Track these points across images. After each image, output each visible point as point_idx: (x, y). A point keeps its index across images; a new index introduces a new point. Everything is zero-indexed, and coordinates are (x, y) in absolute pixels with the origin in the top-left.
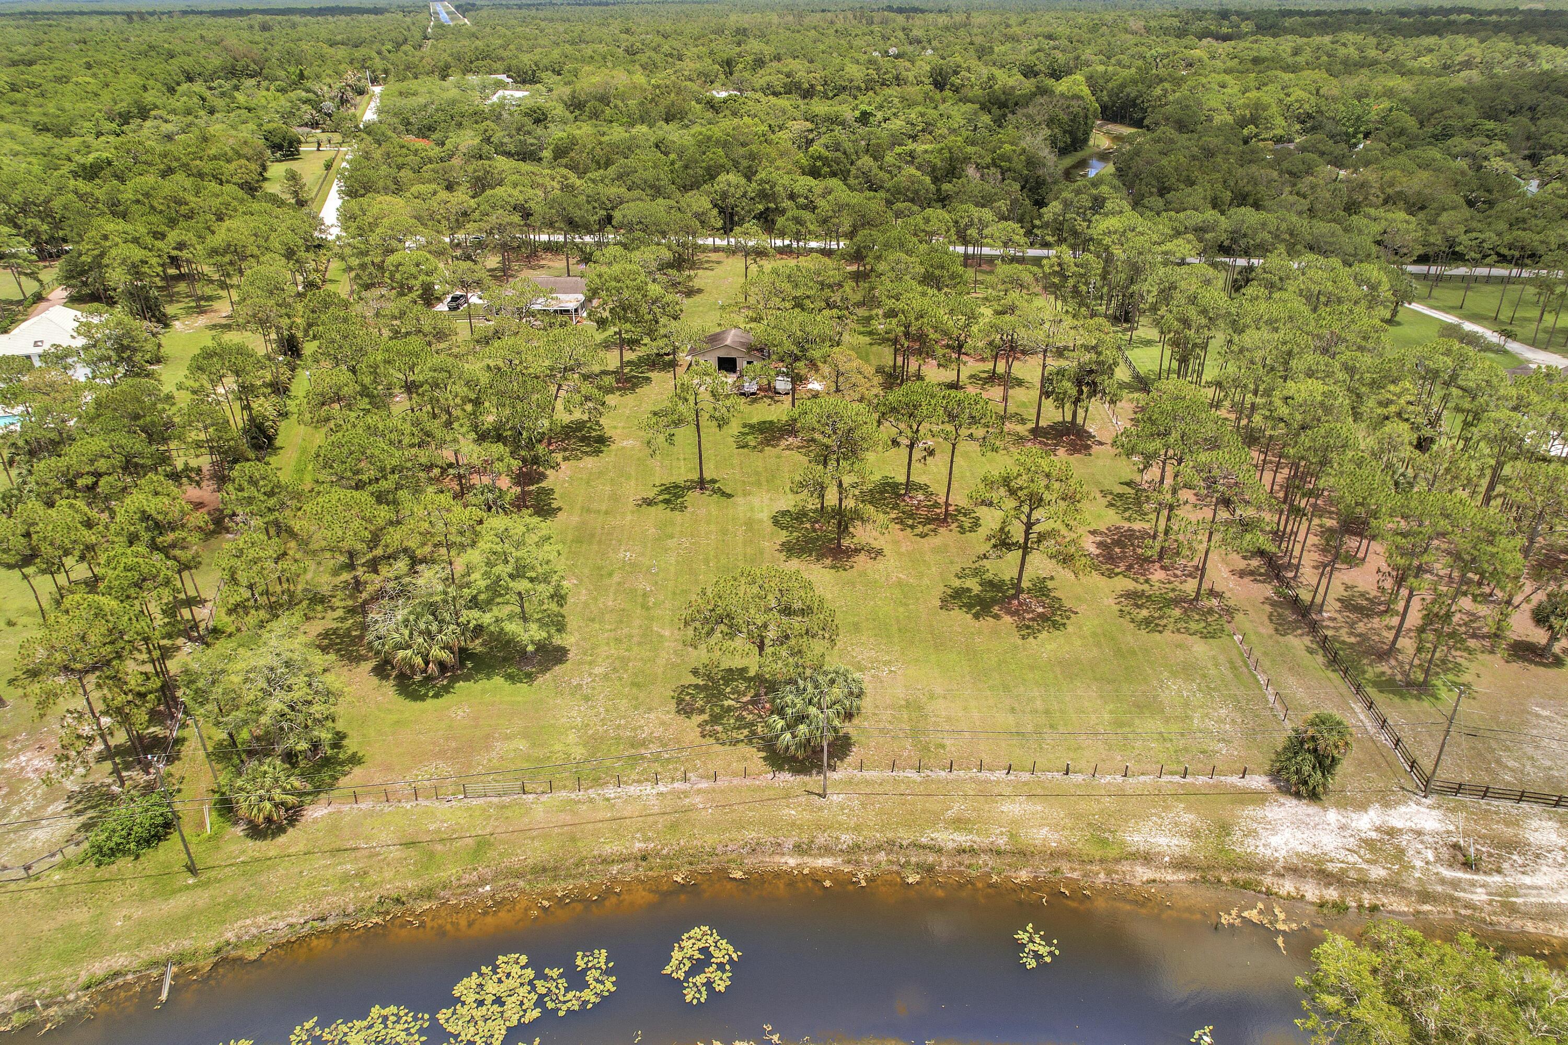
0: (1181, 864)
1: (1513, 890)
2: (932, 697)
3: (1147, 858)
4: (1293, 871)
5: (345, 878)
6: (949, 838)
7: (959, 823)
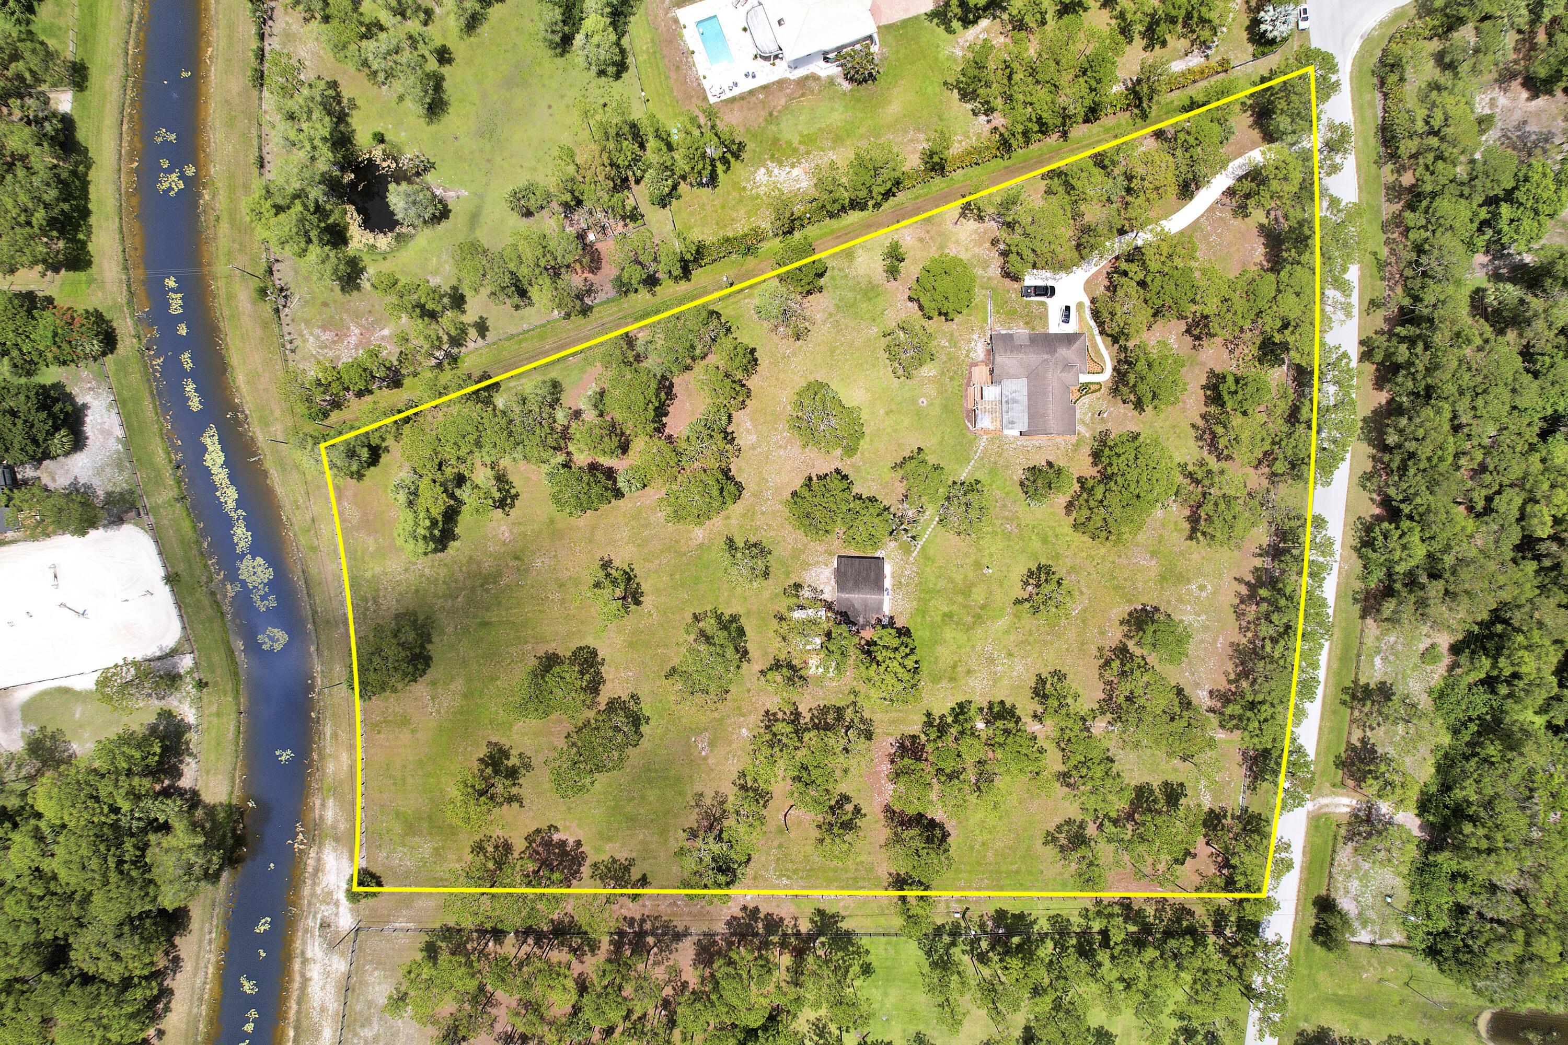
0: (321, 817)
1: (312, 936)
2: (413, 731)
3: (323, 805)
4: (319, 860)
5: (296, 502)
6: (328, 730)
7: (335, 736)
